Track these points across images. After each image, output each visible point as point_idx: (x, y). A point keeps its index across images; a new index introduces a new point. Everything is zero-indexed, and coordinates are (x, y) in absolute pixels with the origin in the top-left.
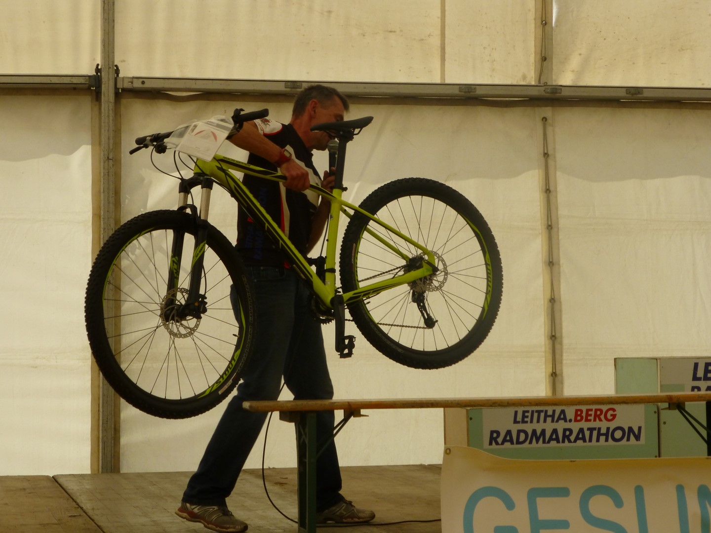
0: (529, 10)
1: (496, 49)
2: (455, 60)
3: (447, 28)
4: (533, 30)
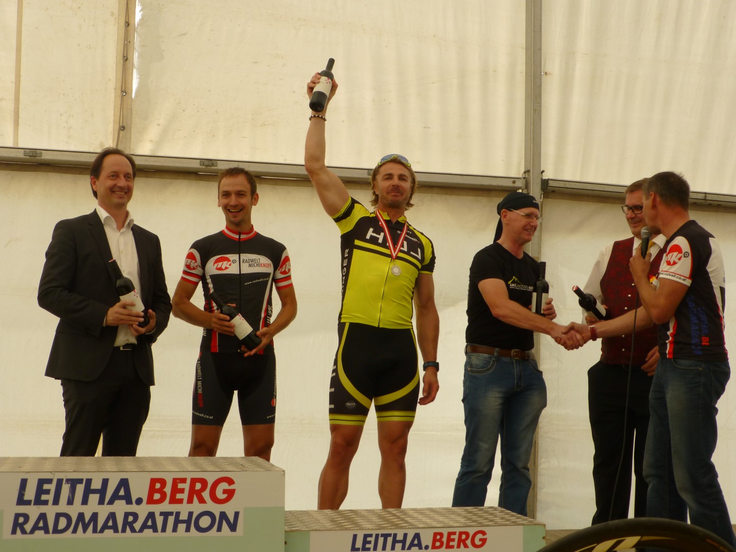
0: (110, 80)
1: (73, 116)
2: (30, 125)
3: (21, 93)
4: (113, 99)
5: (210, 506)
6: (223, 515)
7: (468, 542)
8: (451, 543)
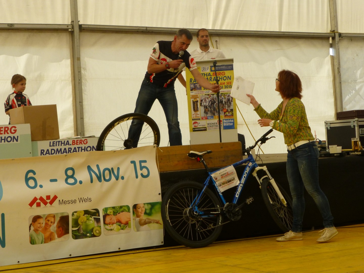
5: (10, 135)
6: (14, 137)
7: (83, 143)
8: (78, 143)
